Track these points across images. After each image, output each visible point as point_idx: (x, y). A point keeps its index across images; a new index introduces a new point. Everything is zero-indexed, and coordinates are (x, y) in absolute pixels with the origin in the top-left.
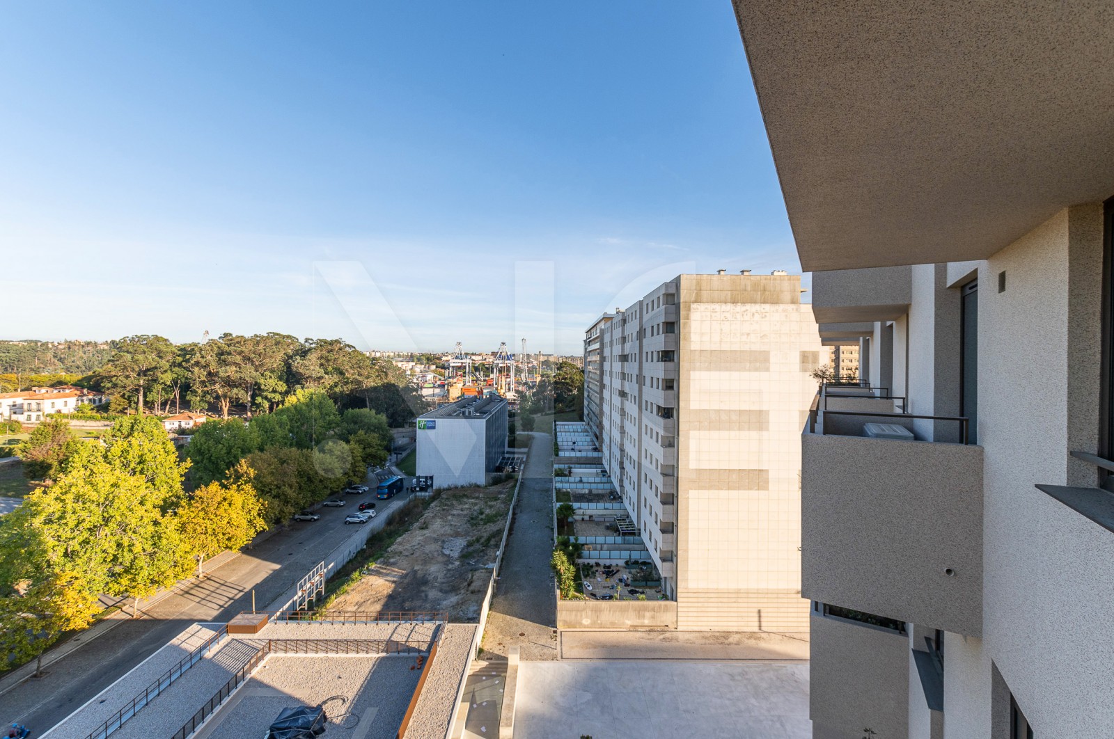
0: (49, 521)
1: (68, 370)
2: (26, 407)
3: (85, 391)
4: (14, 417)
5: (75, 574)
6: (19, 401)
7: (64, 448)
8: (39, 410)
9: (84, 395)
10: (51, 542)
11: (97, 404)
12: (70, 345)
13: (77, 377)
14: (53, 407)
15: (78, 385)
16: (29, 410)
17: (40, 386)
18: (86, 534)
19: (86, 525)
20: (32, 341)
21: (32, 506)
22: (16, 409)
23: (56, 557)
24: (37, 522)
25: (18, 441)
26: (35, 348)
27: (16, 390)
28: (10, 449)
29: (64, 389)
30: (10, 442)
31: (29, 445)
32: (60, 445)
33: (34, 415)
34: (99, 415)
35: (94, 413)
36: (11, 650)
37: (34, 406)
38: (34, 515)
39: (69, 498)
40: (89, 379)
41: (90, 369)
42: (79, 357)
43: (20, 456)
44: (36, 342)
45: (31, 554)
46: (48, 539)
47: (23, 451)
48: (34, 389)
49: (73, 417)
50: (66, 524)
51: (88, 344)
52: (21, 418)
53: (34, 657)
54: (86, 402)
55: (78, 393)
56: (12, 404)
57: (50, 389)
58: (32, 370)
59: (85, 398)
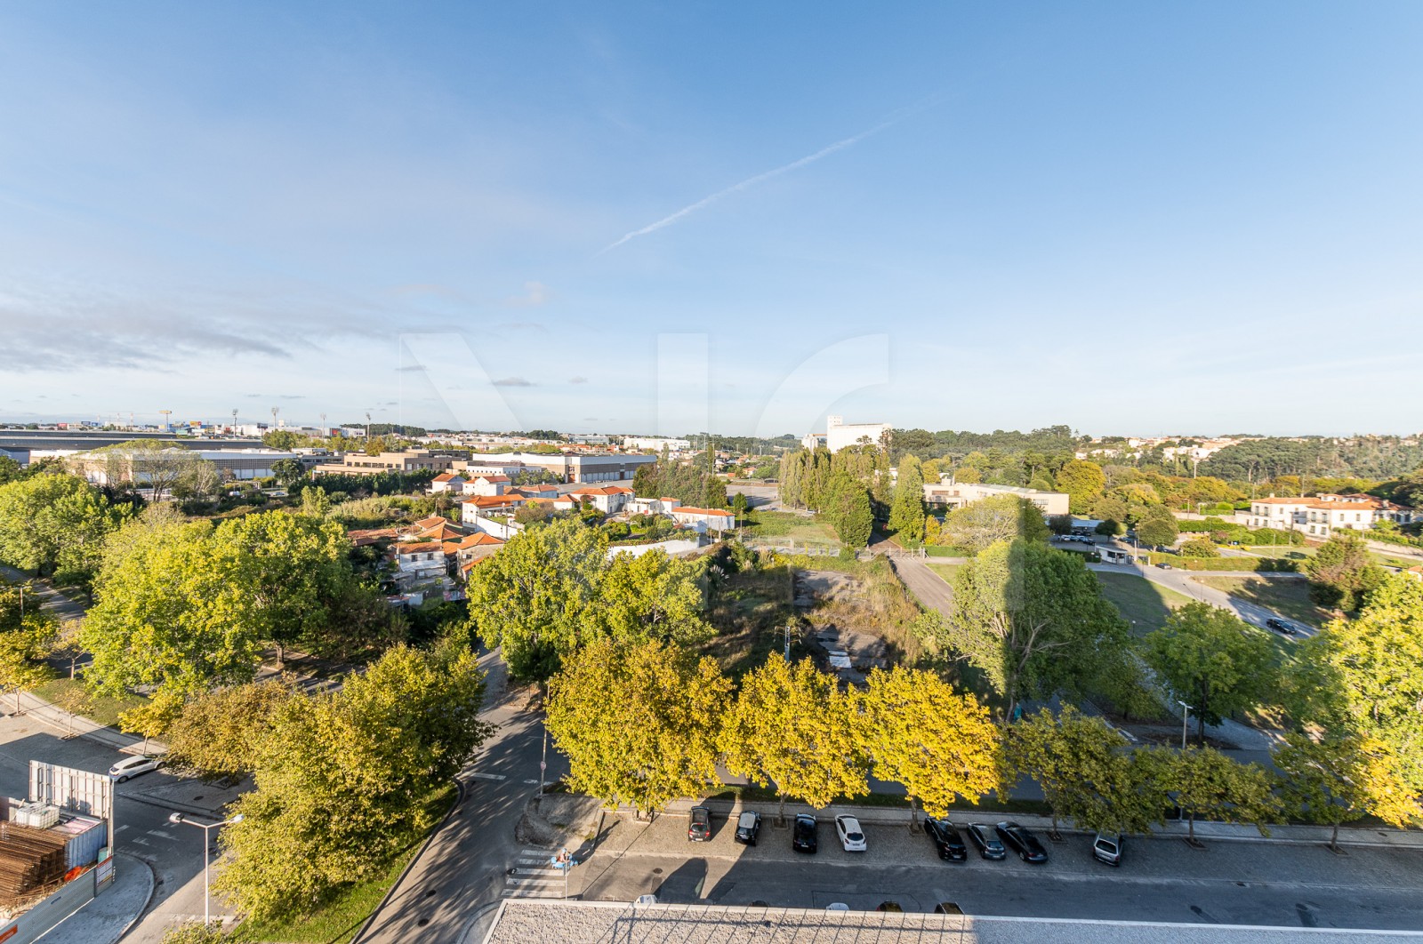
0: (1350, 664)
1: (1357, 473)
2: (1309, 516)
3: (1386, 503)
4: (1297, 527)
5: (1384, 745)
6: (1302, 508)
7: (1359, 574)
8: (1325, 522)
9: (1384, 508)
10: (1353, 692)
11: (1403, 522)
12: (1361, 442)
13: (1373, 483)
14: (1342, 520)
15: (1375, 494)
16: (1314, 521)
17: (1327, 493)
18: (1400, 700)
19: (1403, 686)
20: (1313, 437)
21: (1331, 638)
22: (1299, 517)
23: (1359, 711)
24: (1337, 660)
25: (1303, 556)
26: (1317, 445)
27: (1298, 495)
28: (1294, 564)
29: (1356, 498)
30: (1293, 555)
31: (1317, 563)
32: (1354, 570)
33: (1319, 527)
34: (1404, 538)
35: (1398, 535)
36: (1305, 799)
37: (1319, 516)
38: (1334, 650)
39: (1379, 642)
40: (1390, 486)
41: (1388, 472)
42: (1373, 456)
43: (1305, 573)
44: (1318, 438)
45: (1328, 696)
46: (1349, 686)
47: (1310, 569)
48: (1319, 495)
49: (1368, 536)
50: (1374, 676)
51: (1387, 439)
52: (1305, 529)
53: (1331, 824)
54: (1387, 519)
55: (1376, 505)
56: (1294, 511)
57: (1338, 497)
58: (1313, 472)
59: (1384, 512)
